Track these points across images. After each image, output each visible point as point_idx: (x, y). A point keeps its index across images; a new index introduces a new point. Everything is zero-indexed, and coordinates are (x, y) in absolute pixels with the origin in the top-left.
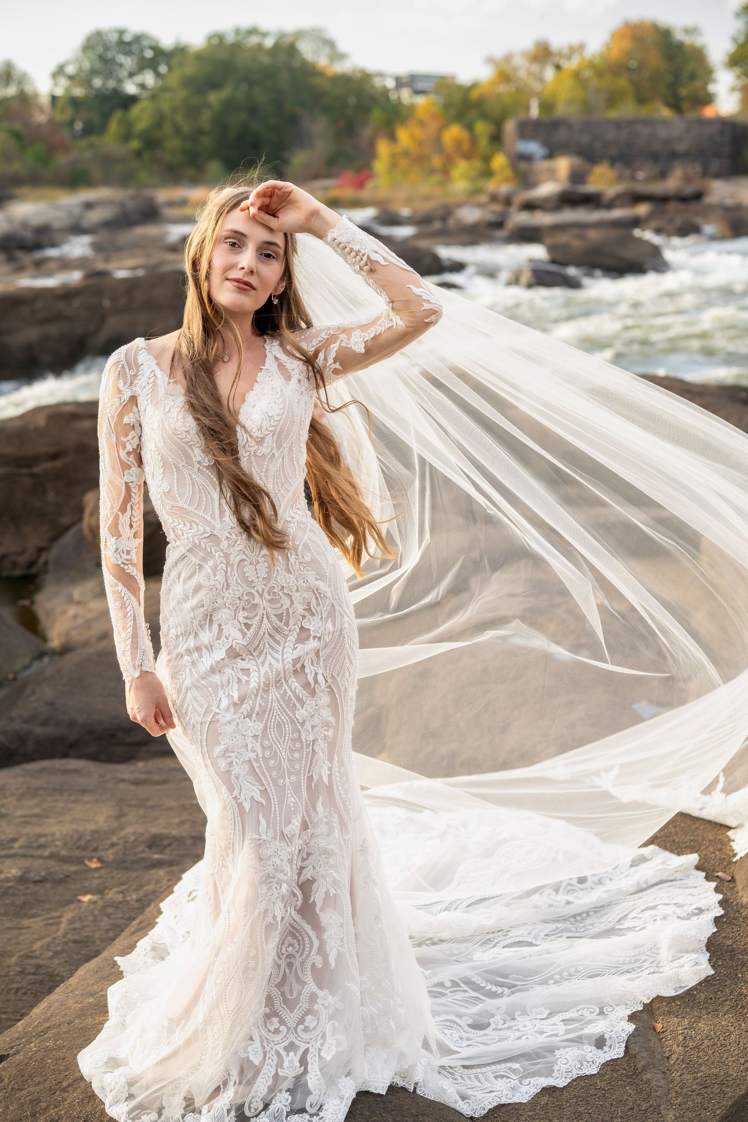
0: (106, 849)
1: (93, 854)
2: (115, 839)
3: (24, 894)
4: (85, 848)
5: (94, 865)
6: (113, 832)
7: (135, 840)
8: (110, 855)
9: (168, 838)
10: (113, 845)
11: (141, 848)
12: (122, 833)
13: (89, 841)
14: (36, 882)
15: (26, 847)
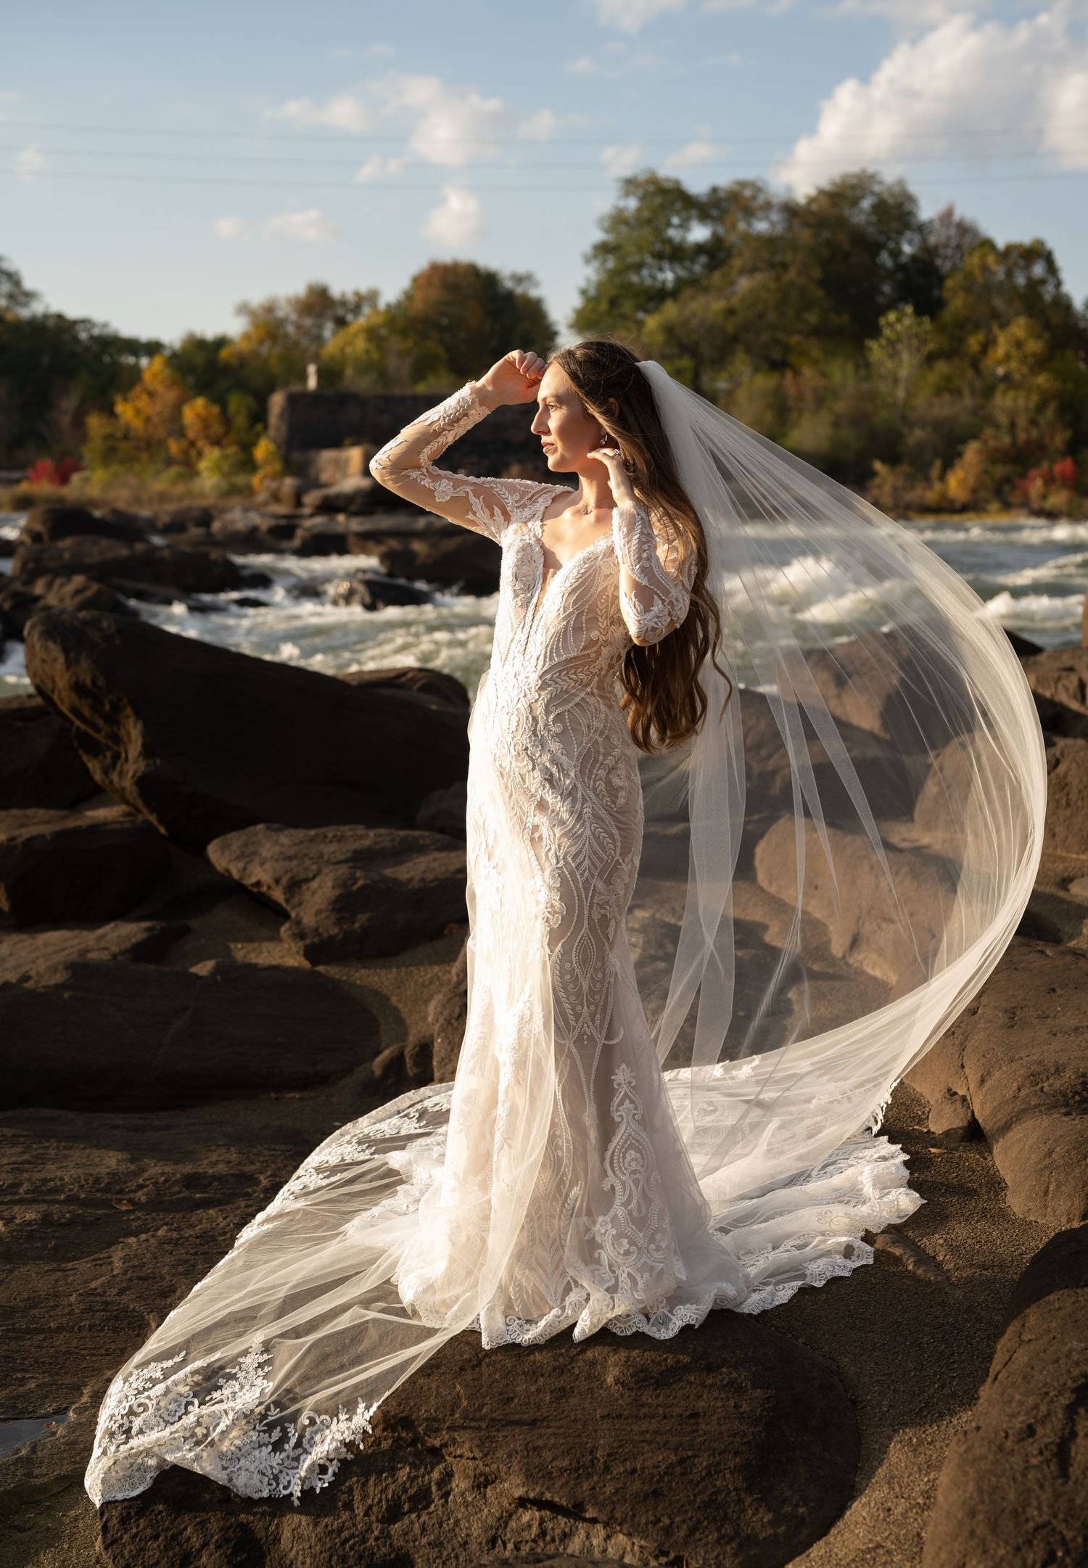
0: (135, 1191)
1: (119, 1196)
2: (140, 1181)
3: (53, 1237)
4: (106, 1190)
5: (125, 1208)
6: (135, 1174)
7: (166, 1181)
8: (141, 1196)
9: (205, 1177)
10: (141, 1187)
11: (176, 1189)
12: (146, 1175)
13: (108, 1183)
14: (62, 1225)
15: (33, 1192)
